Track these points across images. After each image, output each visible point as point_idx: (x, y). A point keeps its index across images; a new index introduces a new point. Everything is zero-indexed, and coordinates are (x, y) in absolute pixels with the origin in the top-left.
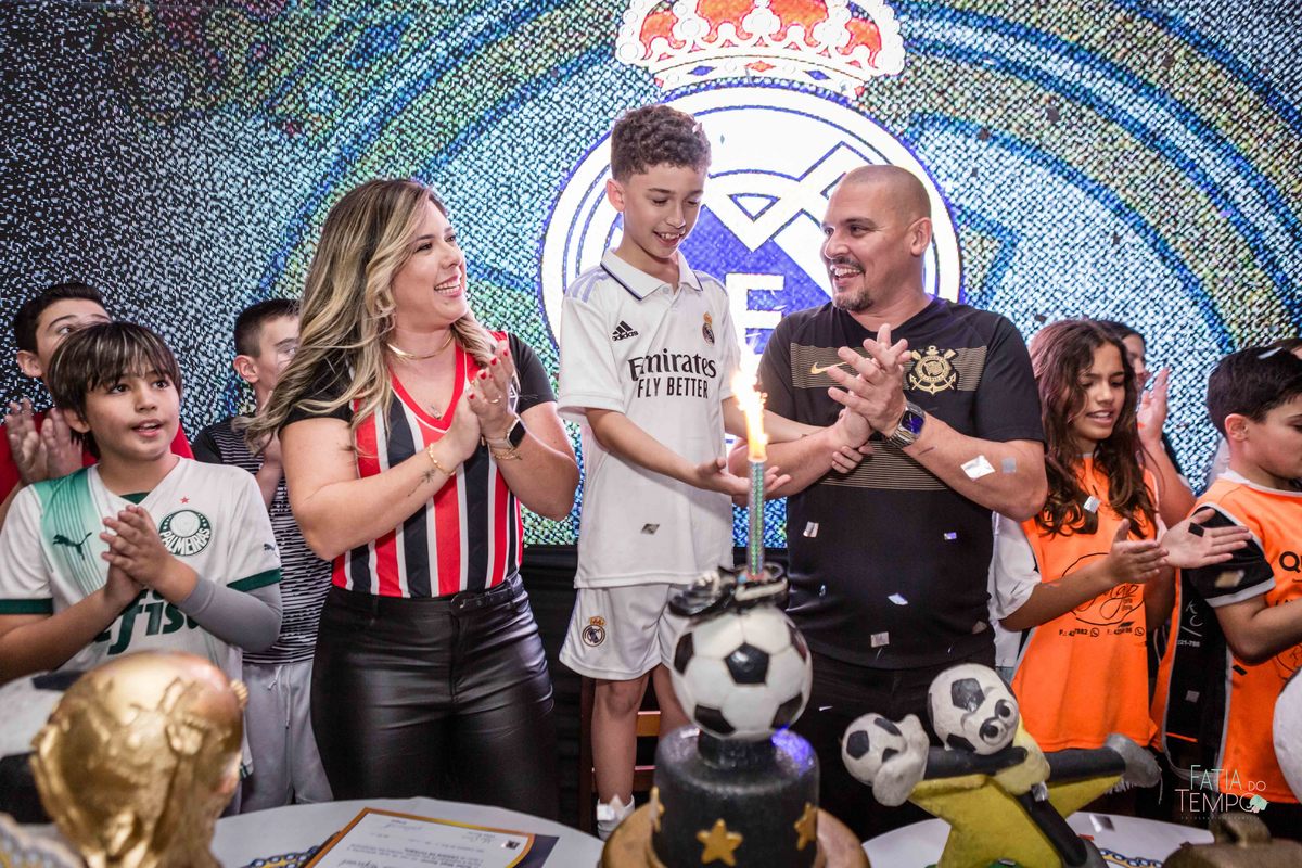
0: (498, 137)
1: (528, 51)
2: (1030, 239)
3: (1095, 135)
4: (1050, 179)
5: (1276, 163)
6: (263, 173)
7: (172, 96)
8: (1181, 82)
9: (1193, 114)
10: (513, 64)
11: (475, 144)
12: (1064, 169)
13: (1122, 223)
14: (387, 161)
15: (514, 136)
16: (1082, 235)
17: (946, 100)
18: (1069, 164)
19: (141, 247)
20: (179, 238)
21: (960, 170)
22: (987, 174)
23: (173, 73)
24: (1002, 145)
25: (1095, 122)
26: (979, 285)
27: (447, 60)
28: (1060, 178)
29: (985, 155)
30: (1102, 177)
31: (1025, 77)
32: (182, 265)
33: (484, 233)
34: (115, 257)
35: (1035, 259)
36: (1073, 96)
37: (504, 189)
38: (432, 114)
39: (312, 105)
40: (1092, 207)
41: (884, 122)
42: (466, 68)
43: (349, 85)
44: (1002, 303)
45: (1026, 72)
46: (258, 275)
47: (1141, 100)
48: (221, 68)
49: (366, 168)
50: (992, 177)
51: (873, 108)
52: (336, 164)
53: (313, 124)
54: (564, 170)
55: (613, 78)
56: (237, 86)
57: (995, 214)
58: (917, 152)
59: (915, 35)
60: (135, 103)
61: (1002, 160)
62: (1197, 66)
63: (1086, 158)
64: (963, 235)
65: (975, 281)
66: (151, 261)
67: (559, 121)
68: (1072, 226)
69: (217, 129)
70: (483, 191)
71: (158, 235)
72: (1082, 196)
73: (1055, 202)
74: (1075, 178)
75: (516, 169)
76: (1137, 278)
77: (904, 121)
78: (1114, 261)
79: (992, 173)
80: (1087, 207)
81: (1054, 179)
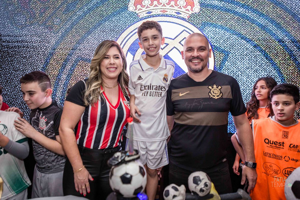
0: (99, 30)
1: (107, 9)
2: (232, 54)
3: (249, 27)
5: (296, 33)
6: (44, 39)
7: (22, 21)
8: (272, 13)
9: (275, 21)
10: (103, 12)
11: (94, 32)
12: (241, 36)
13: (256, 49)
14: (73, 36)
15: (103, 30)
16: (246, 52)
17: (211, 19)
19: (16, 57)
20: (25, 55)
21: (214, 36)
22: (221, 37)
23: (22, 16)
24: (225, 30)
25: (249, 24)
27: (87, 11)
28: (240, 38)
29: (221, 32)
30: (251, 38)
31: (231, 13)
32: (25, 62)
34: (10, 60)
35: (233, 59)
36: (243, 17)
38: (84, 25)
39: (55, 23)
41: (195, 25)
42: (92, 13)
43: (64, 18)
44: (225, 70)
45: (231, 11)
46: (43, 64)
47: (261, 18)
48: (34, 14)
49: (68, 38)
50: (222, 38)
51: (192, 21)
52: (61, 37)
53: (55, 28)
54: (115, 38)
55: (127, 15)
56: (37, 19)
57: (223, 47)
58: (203, 32)
59: (203, 3)
60: (14, 23)
61: (225, 34)
62: (276, 9)
63: (247, 33)
64: (215, 53)
65: (218, 64)
66: (18, 61)
67: (114, 26)
68: (243, 50)
69: (33, 29)
70: (96, 43)
71: (20, 55)
72: (245, 43)
73: (239, 44)
74: (244, 38)
75: (104, 38)
76: (260, 63)
77: (200, 24)
78: (254, 59)
79: (222, 37)
80: (247, 45)
81: (238, 38)
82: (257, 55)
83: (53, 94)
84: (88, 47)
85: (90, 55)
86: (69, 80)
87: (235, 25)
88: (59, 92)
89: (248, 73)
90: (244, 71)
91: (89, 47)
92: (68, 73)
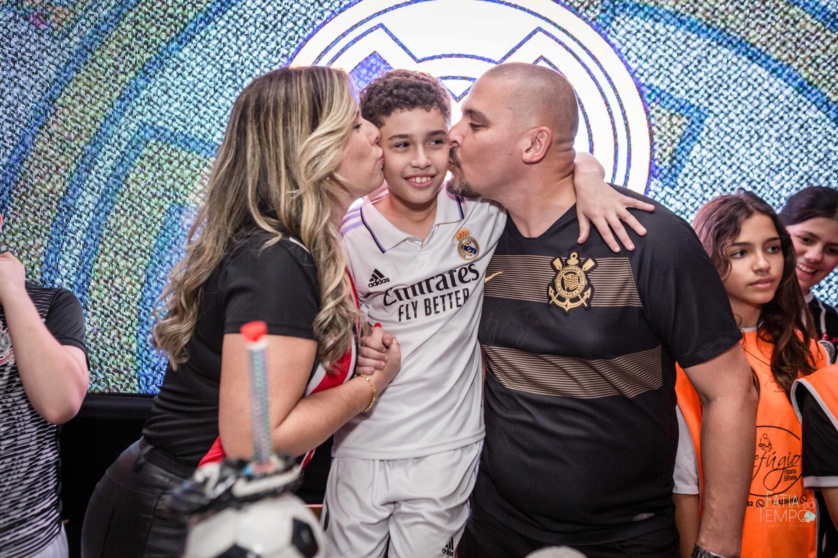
0: (223, 27)
2: (716, 116)
3: (777, 18)
4: (735, 60)
6: (13, 60)
11: (203, 33)
12: (748, 50)
13: (804, 100)
14: (124, 49)
15: (238, 26)
16: (767, 111)
18: (753, 45)
21: (650, 52)
22: (675, 55)
24: (689, 29)
25: (778, 5)
26: (669, 158)
28: (745, 58)
29: (673, 38)
30: (785, 57)
33: (211, 114)
35: (722, 134)
37: (229, 74)
38: (164, 7)
40: (776, 85)
41: (577, 9)
44: (691, 175)
46: (8, 152)
49: (105, 56)
50: (680, 58)
52: (78, 52)
53: (57, 16)
54: (283, 56)
57: (683, 92)
58: (609, 36)
61: (689, 42)
63: (769, 39)
64: (653, 112)
65: (665, 155)
67: (279, 12)
68: (756, 103)
70: (210, 76)
72: (765, 75)
73: (740, 80)
74: (759, 58)
75: (240, 55)
76: (820, 150)
77: (596, 7)
78: (798, 135)
79: (679, 55)
80: (771, 85)
81: (739, 59)
82: (810, 121)
83: (45, 266)
84: (180, 91)
85: (188, 120)
86: (107, 213)
87: (727, 9)
88: (67, 258)
89: (777, 188)
90: (763, 180)
91: (184, 91)
92: (103, 187)
